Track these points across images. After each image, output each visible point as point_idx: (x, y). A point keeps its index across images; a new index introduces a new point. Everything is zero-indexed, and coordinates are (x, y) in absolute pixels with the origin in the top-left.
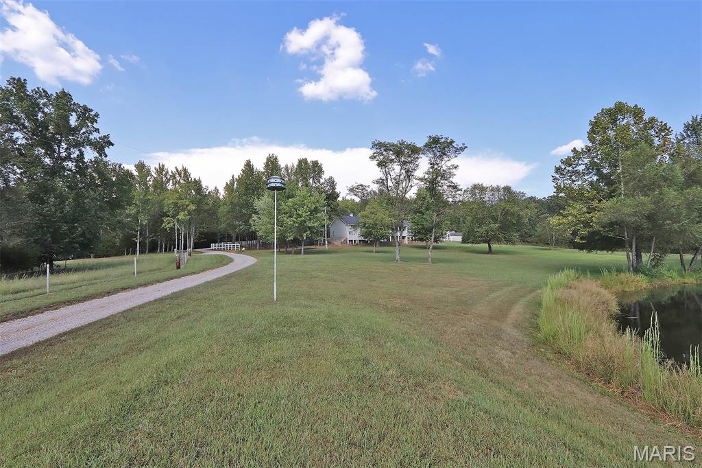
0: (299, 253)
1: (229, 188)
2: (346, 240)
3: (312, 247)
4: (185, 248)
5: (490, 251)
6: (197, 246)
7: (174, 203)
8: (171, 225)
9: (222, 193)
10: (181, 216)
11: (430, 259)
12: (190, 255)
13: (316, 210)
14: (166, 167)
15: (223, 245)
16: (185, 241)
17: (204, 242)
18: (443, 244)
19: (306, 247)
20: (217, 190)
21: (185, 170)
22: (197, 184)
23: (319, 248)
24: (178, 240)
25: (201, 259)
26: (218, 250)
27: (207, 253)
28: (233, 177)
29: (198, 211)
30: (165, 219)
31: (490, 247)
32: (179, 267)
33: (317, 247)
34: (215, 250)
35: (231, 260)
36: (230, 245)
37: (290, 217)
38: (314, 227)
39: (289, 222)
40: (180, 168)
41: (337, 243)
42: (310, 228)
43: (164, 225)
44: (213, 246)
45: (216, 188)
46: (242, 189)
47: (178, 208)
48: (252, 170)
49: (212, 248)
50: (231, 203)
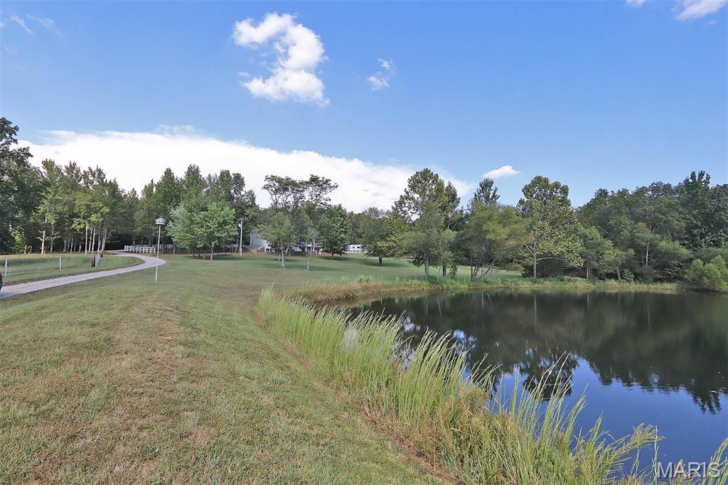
0: (208, 258)
1: (148, 190)
2: (263, 249)
3: (227, 253)
4: (95, 249)
5: (380, 264)
6: (108, 247)
7: (87, 205)
8: (82, 226)
9: (140, 195)
10: (93, 218)
11: (308, 268)
12: (102, 256)
13: (225, 223)
14: (78, 165)
15: (138, 248)
16: (97, 242)
17: (117, 243)
18: (346, 256)
19: (215, 254)
20: (134, 192)
21: (100, 171)
22: (113, 186)
23: (234, 254)
24: (89, 240)
25: (113, 260)
26: (132, 252)
27: (120, 255)
28: (152, 181)
29: (112, 213)
30: (76, 220)
31: (380, 259)
32: (94, 265)
33: (232, 254)
34: (128, 252)
35: (143, 262)
36: (145, 248)
37: (202, 227)
38: (222, 237)
39: (199, 231)
40: (94, 169)
41: (254, 251)
42: (219, 238)
43: (73, 225)
44: (126, 247)
45: (133, 189)
46: (161, 196)
47: (90, 210)
48: (172, 178)
49: (125, 250)
50: (148, 208)
